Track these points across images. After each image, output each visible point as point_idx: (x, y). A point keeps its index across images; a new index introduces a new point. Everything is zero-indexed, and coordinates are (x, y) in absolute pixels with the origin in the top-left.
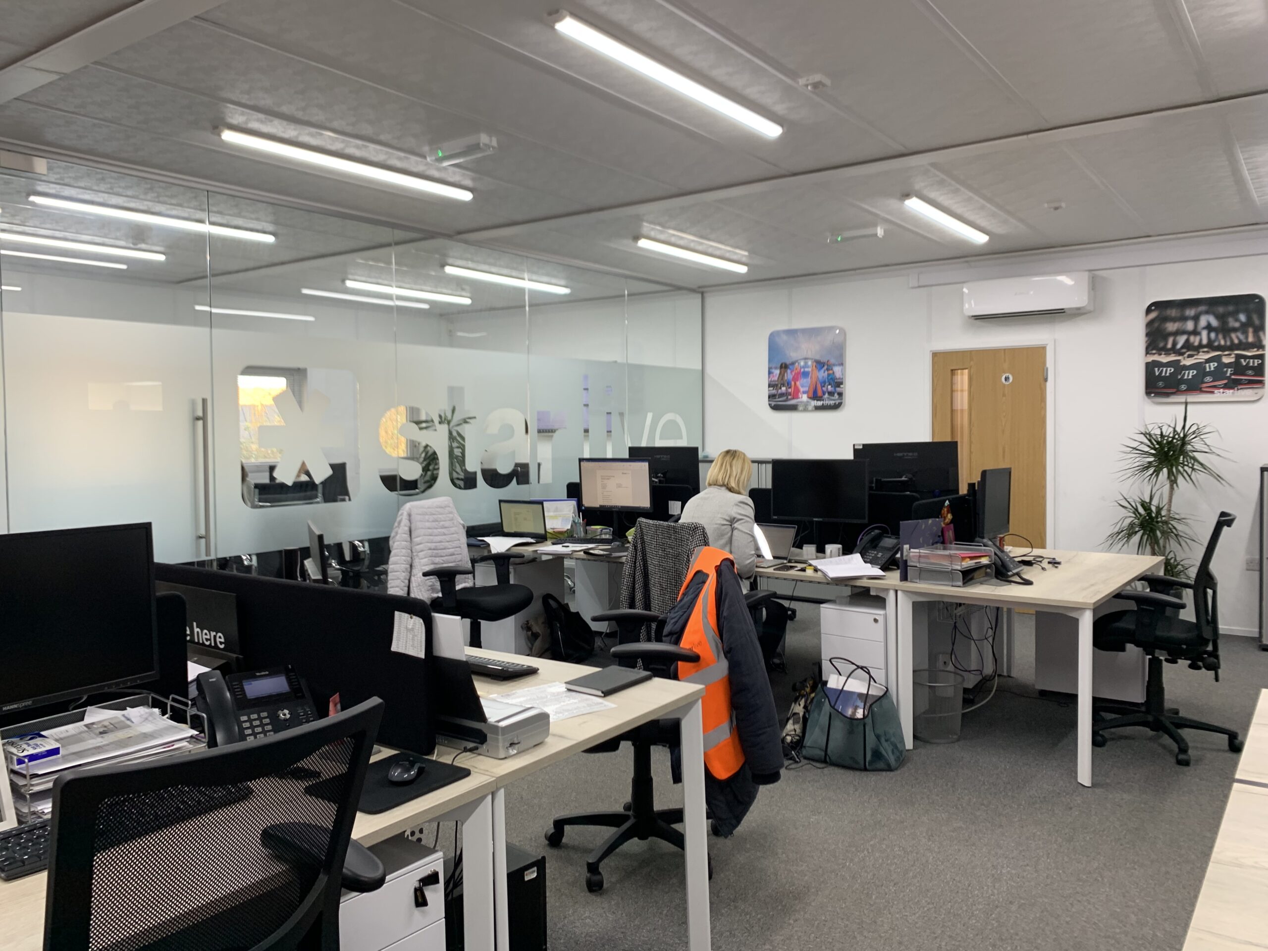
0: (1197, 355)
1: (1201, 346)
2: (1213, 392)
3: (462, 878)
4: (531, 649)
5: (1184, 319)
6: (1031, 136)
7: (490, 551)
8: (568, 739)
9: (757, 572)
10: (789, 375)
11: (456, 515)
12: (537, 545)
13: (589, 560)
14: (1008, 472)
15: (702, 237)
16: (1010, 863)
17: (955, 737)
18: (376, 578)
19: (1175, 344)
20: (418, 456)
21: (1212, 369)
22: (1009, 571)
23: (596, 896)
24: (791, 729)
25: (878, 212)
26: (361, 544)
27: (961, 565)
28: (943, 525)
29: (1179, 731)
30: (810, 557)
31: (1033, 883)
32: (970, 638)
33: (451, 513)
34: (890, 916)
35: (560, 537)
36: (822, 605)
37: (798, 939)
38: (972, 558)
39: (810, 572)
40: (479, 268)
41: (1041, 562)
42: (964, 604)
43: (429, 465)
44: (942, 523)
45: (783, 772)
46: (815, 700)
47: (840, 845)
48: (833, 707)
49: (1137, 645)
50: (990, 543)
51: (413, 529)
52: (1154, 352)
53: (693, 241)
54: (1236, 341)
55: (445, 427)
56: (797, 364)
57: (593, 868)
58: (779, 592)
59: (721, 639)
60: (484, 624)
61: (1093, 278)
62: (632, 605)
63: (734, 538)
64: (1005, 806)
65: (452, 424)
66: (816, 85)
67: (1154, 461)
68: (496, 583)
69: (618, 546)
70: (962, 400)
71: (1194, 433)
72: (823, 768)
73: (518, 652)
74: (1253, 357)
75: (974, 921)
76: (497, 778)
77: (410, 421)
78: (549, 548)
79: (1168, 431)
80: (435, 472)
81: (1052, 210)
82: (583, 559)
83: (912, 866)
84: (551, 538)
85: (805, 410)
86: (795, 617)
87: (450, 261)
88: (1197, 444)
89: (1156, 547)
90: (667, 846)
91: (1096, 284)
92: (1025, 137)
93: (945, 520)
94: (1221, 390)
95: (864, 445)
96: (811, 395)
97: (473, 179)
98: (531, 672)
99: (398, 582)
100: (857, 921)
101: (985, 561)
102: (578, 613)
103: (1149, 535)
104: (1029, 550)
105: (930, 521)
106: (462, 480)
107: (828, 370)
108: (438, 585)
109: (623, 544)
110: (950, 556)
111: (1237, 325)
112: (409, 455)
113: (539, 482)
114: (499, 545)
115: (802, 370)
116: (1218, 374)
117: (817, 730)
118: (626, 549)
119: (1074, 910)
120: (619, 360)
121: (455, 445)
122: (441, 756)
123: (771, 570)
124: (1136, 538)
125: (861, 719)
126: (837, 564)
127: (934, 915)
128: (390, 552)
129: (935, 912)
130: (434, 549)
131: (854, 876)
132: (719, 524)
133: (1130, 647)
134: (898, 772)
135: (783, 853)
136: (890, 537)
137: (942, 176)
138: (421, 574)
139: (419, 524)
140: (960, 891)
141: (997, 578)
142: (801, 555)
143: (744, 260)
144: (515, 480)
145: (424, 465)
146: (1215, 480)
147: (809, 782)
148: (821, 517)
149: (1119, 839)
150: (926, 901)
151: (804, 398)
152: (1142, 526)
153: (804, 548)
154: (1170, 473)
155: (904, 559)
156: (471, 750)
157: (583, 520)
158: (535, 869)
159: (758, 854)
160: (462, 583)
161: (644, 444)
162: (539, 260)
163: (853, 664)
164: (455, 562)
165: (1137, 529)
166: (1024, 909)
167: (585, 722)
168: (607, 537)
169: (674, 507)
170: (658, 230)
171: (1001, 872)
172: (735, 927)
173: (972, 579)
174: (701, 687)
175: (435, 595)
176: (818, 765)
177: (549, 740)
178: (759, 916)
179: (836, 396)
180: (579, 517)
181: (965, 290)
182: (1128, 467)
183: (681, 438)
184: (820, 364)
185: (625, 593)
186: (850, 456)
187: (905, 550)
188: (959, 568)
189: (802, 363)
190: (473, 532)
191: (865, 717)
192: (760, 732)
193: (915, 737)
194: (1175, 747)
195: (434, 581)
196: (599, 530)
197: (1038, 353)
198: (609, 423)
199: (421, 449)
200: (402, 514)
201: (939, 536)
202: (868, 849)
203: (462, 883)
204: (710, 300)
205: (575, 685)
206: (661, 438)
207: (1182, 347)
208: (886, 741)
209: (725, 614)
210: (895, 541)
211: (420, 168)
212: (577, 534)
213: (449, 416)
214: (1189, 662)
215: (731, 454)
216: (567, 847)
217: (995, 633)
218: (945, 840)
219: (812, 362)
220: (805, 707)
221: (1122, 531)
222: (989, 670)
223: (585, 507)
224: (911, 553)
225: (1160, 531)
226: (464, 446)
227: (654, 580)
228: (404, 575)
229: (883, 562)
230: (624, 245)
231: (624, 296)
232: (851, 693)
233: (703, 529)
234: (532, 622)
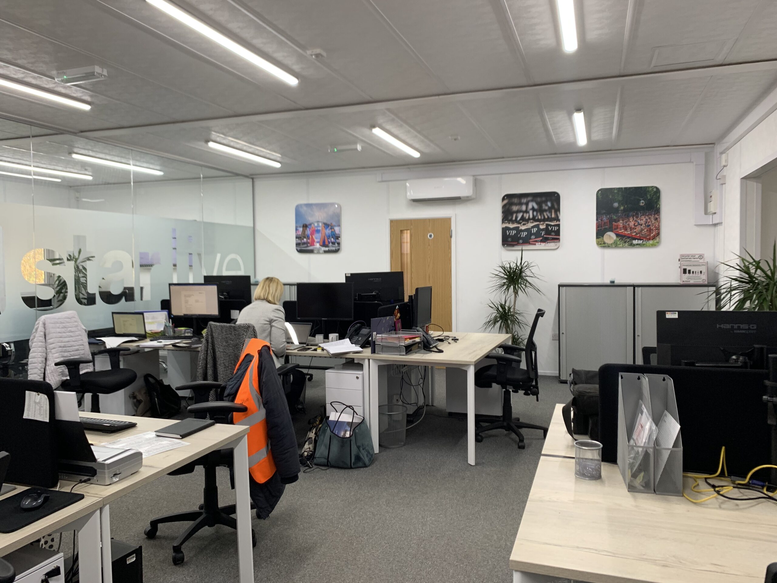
0: (527, 224)
1: (529, 219)
2: (535, 244)
3: (78, 570)
4: (136, 411)
5: (521, 204)
6: (441, 97)
7: (105, 347)
8: (156, 468)
9: (287, 352)
10: (308, 232)
11: (80, 323)
12: (140, 341)
13: (177, 350)
14: (430, 289)
15: (250, 143)
16: (431, 514)
17: (402, 443)
18: (20, 368)
19: (516, 218)
20: (53, 283)
21: (535, 232)
22: (430, 345)
23: (179, 567)
24: (308, 447)
25: (358, 136)
26: (8, 345)
27: (405, 343)
28: (395, 320)
29: (520, 430)
30: (320, 342)
31: (443, 524)
32: (411, 385)
33: (76, 322)
34: (363, 554)
35: (155, 336)
36: (326, 371)
37: (309, 576)
38: (410, 339)
39: (319, 351)
40: (97, 156)
41: (448, 339)
42: (407, 365)
43: (61, 289)
44: (395, 319)
45: (301, 475)
46: (322, 428)
47: (335, 516)
48: (332, 432)
49: (498, 384)
50: (421, 330)
51: (47, 334)
52: (506, 222)
53: (245, 145)
54: (546, 217)
55: (72, 263)
56: (313, 225)
57: (177, 549)
58: (301, 364)
59: (261, 396)
60: (101, 396)
61: (475, 180)
62: (205, 378)
63: (272, 332)
64: (430, 481)
65: (78, 261)
66: (317, 55)
67: (506, 282)
68: (110, 368)
69: (196, 340)
70: (407, 248)
71: (526, 266)
72: (326, 470)
73: (127, 414)
74: (555, 226)
75: (411, 550)
76: (104, 498)
77: (47, 259)
78: (148, 344)
79: (513, 265)
80: (66, 294)
81: (453, 140)
82: (172, 350)
83: (377, 523)
84: (149, 337)
85: (318, 253)
86: (312, 379)
87: (76, 150)
88: (527, 272)
89: (508, 330)
90: (227, 529)
91: (477, 183)
92: (437, 97)
93: (396, 317)
94: (539, 243)
95: (351, 274)
96: (322, 244)
97: (91, 96)
98: (132, 426)
99: (36, 371)
100: (345, 560)
101: (418, 340)
102: (169, 385)
103: (504, 323)
104: (441, 333)
105: (388, 318)
106: (85, 299)
107: (331, 229)
108: (66, 371)
109: (200, 339)
110: (399, 338)
111: (547, 208)
112: (46, 282)
113: (142, 299)
114: (111, 342)
115: (316, 229)
116: (538, 234)
117: (323, 447)
118: (200, 342)
119: (465, 536)
120: (198, 220)
121: (81, 275)
122: (63, 487)
123: (296, 351)
124: (498, 325)
125: (348, 437)
126: (336, 345)
127: (389, 550)
128: (30, 350)
129: (390, 548)
130: (63, 347)
131: (343, 533)
132: (262, 324)
133: (494, 385)
134: (371, 467)
135: (301, 524)
136: (366, 328)
137: (393, 116)
138: (53, 364)
139: (52, 330)
140: (404, 534)
141: (424, 349)
142: (314, 341)
143: (278, 159)
144: (124, 299)
145: (57, 289)
146: (537, 292)
147: (318, 479)
148: (326, 318)
149: (489, 493)
150: (385, 543)
151: (318, 245)
152: (501, 317)
153: (316, 337)
154: (514, 288)
155: (373, 340)
156: (85, 481)
157: (172, 324)
158: (135, 555)
159: (286, 527)
160: (84, 370)
161: (215, 274)
162: (141, 152)
163: (344, 404)
164: (79, 355)
165: (498, 319)
166: (438, 540)
167: (168, 456)
168: (189, 335)
169: (234, 314)
170: (221, 137)
171: (427, 520)
172: (270, 574)
173: (411, 350)
174: (248, 426)
175: (65, 378)
176: (323, 468)
177: (142, 469)
178: (285, 565)
179: (336, 245)
180: (170, 322)
181: (408, 184)
182: (493, 285)
183: (240, 269)
184: (326, 225)
185: (200, 371)
186: (343, 280)
187: (374, 335)
188: (403, 344)
189: (316, 224)
190: (92, 334)
191: (350, 436)
192: (286, 451)
193: (380, 445)
194: (517, 439)
195: (64, 369)
196: (183, 331)
197: (447, 222)
198: (191, 260)
199: (56, 278)
200: (38, 324)
201: (393, 327)
202: (352, 516)
203: (78, 572)
204: (258, 183)
205: (161, 433)
206: (227, 270)
207: (520, 220)
208: (363, 449)
209: (264, 380)
210: (369, 330)
211: (50, 86)
212: (168, 334)
213: (76, 255)
214: (524, 392)
215: (270, 280)
216: (160, 538)
217: (424, 381)
218: (396, 505)
219: (322, 224)
220: (316, 434)
221: (491, 321)
222: (421, 402)
223: (174, 316)
224: (377, 337)
225: (510, 321)
226: (86, 275)
227: (220, 362)
228: (40, 366)
229: (362, 343)
230: (200, 145)
231: (200, 178)
232: (343, 423)
233: (254, 327)
234: (137, 394)
